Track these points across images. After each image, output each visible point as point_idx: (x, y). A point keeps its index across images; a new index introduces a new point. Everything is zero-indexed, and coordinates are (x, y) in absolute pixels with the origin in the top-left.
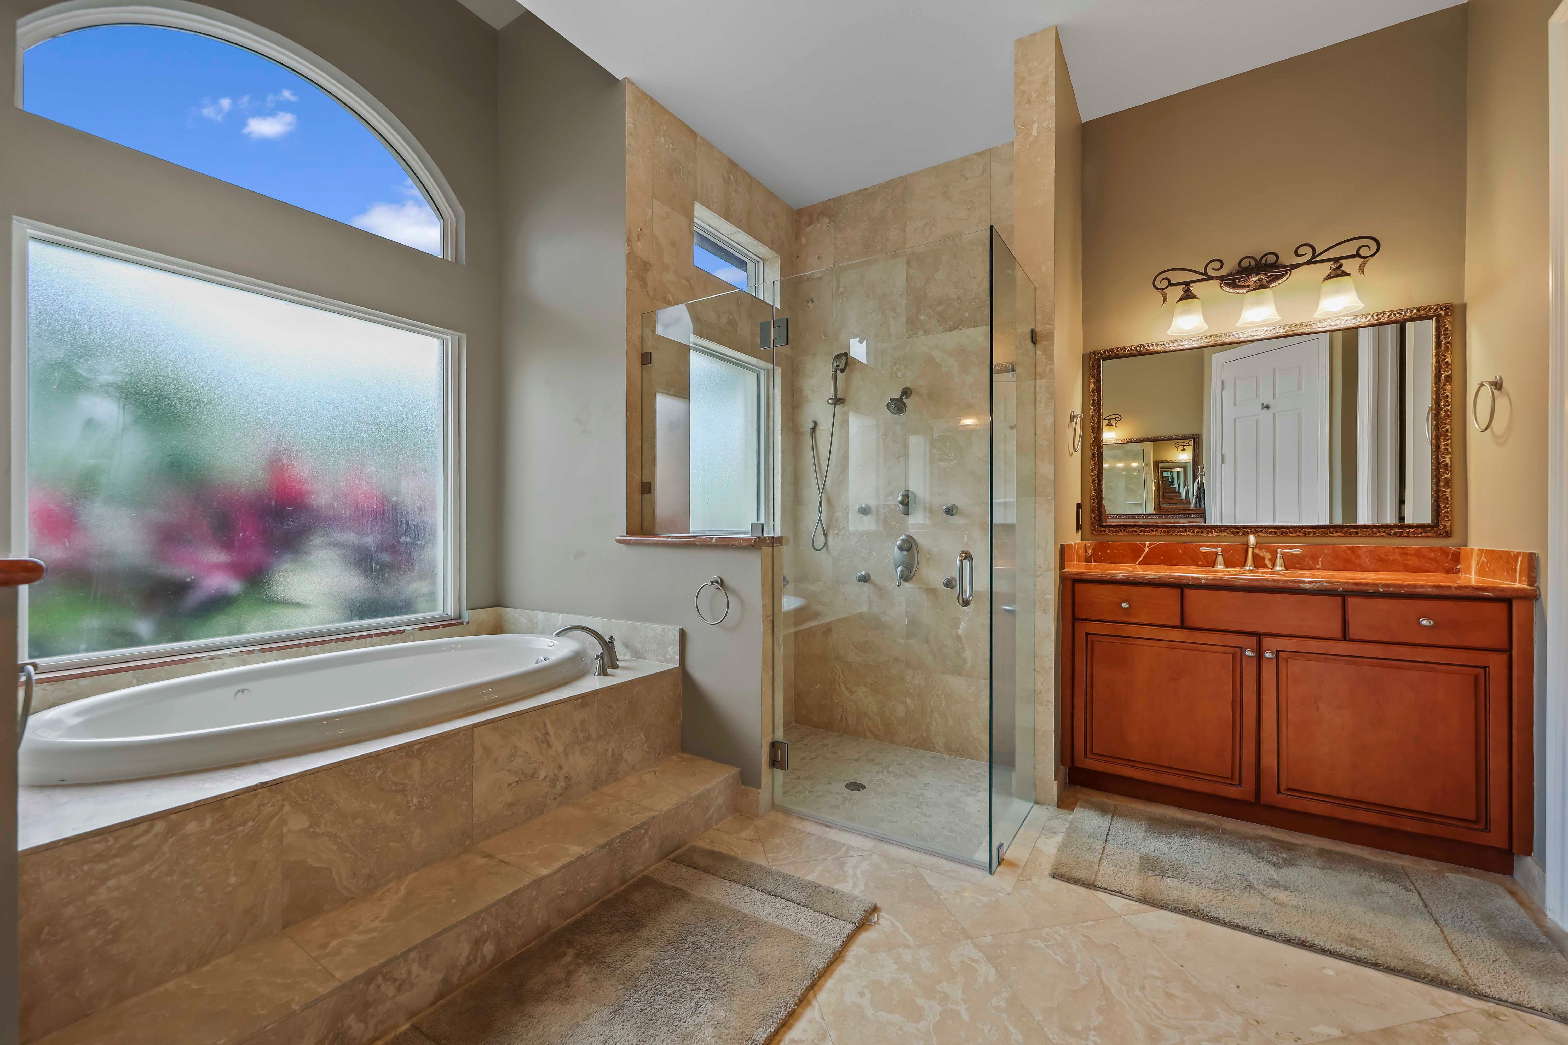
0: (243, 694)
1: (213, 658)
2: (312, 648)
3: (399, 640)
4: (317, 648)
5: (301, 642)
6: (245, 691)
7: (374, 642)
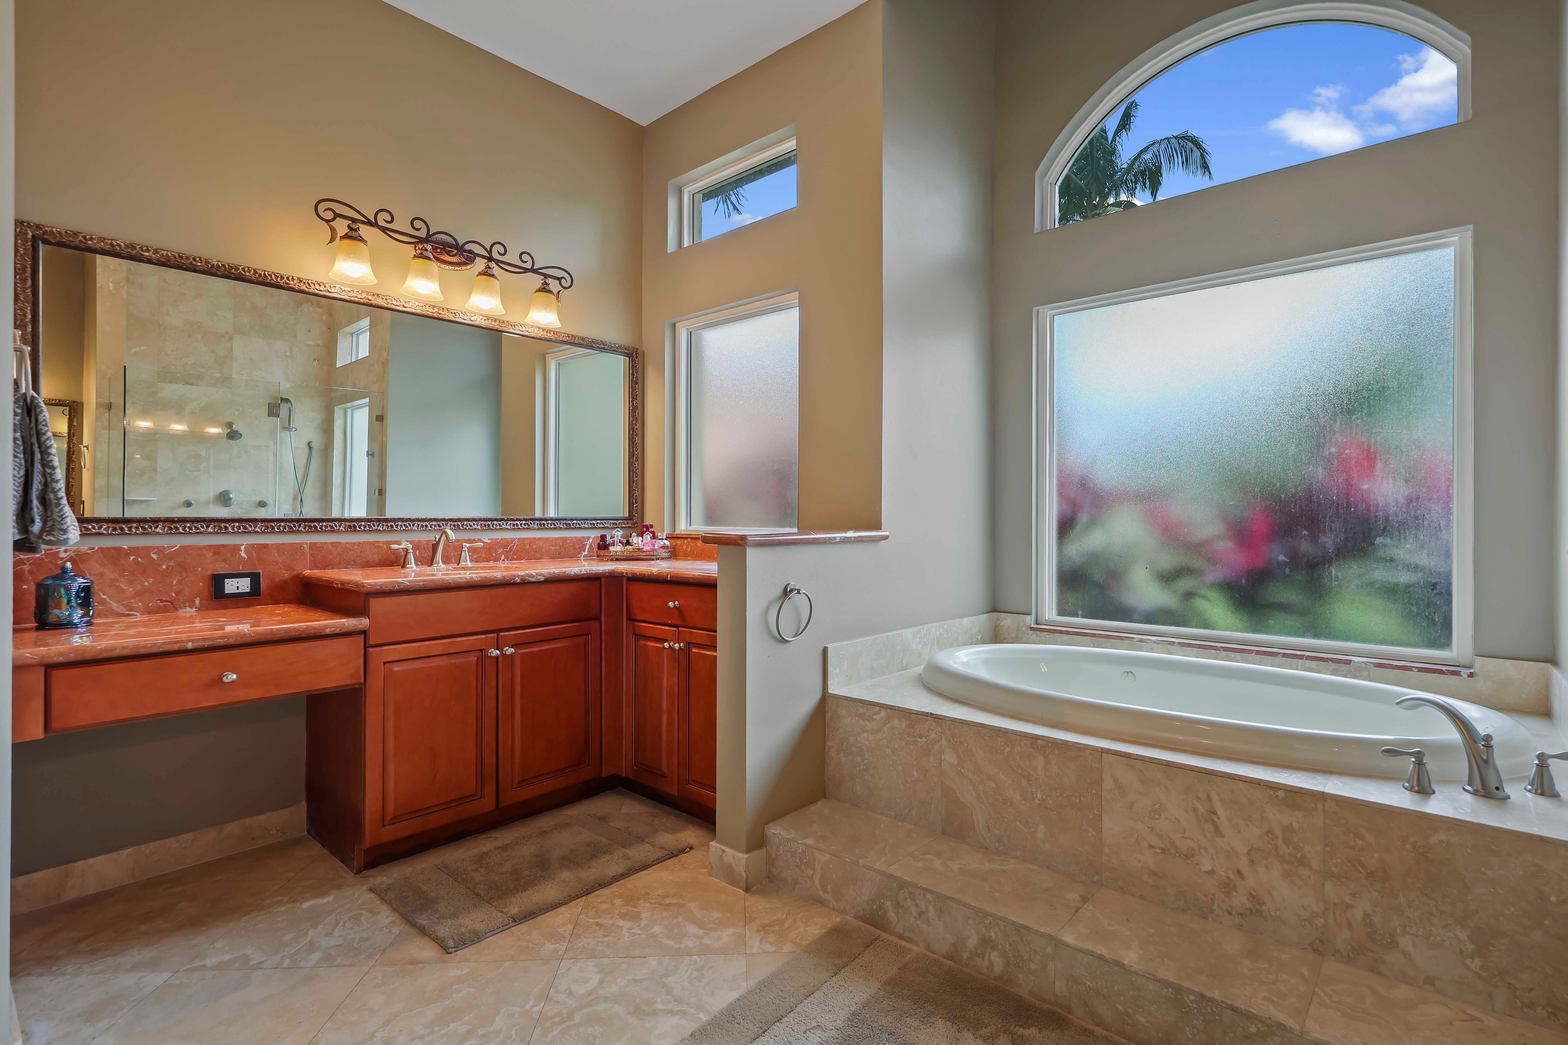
0: (1128, 676)
1: (1141, 641)
2: (1232, 655)
3: (1345, 672)
4: (1238, 656)
5: (1219, 645)
6: (1130, 674)
7: (1307, 665)
